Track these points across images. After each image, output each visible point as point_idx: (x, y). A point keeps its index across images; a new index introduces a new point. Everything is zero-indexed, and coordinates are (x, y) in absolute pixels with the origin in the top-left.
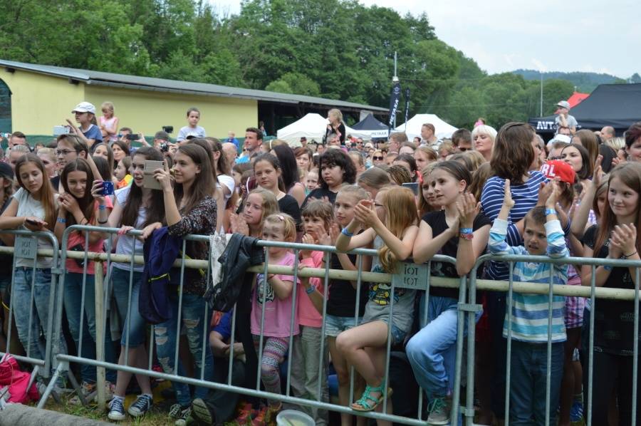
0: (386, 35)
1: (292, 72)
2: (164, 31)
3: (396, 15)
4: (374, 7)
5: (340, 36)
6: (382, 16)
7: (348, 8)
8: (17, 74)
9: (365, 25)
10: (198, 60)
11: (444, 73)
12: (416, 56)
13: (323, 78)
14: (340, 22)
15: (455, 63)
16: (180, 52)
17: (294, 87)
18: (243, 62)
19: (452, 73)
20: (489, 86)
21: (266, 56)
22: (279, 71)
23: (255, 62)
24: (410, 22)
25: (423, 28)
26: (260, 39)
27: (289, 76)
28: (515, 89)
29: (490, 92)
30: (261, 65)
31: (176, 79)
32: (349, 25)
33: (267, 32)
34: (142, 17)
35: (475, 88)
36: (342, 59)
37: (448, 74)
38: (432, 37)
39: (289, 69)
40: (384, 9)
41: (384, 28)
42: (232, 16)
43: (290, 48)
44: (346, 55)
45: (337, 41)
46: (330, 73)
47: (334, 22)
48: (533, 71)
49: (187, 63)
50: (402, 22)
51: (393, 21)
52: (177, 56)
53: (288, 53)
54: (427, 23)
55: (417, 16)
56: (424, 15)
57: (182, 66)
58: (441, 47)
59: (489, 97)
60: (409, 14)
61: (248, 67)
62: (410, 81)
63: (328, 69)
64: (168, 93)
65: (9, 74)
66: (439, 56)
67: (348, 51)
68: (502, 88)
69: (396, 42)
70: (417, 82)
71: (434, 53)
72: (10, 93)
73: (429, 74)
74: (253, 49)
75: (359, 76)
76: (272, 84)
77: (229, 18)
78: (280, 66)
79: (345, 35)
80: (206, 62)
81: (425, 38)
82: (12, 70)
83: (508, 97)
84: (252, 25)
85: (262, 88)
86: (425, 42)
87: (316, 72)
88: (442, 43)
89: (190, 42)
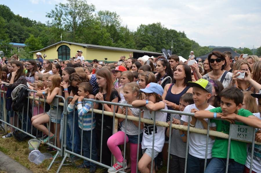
0: (174, 36)
1: (149, 45)
2: (117, 35)
3: (176, 31)
4: (171, 29)
5: (162, 37)
6: (173, 32)
7: (164, 30)
8: (72, 45)
9: (168, 34)
10: (124, 42)
11: (188, 46)
12: (181, 42)
13: (157, 47)
14: (162, 33)
15: (191, 43)
16: (120, 40)
17: (149, 49)
18: (137, 43)
19: (190, 46)
20: (201, 50)
21: (143, 41)
22: (146, 45)
23: (140, 43)
24: (180, 33)
25: (183, 35)
26: (141, 37)
27: (148, 46)
28: (207, 50)
29: (201, 51)
30: (141, 44)
31: (118, 47)
32: (164, 34)
33: (143, 36)
34: (111, 32)
35: (196, 50)
36: (162, 42)
37: (189, 46)
38: (186, 37)
39: (148, 45)
40: (173, 30)
41: (173, 35)
42: (135, 32)
43: (149, 40)
44: (163, 41)
45: (161, 38)
46: (159, 46)
47: (160, 33)
48: (214, 46)
49: (121, 43)
50: (178, 33)
51: (175, 33)
52: (119, 41)
53: (148, 41)
54: (184, 33)
55: (182, 32)
56: (184, 32)
57: (121, 44)
58: (188, 40)
59: (200, 52)
60: (180, 31)
61: (138, 44)
62: (179, 48)
63: (158, 45)
64: (108, 50)
65: (70, 45)
66: (187, 42)
67: (164, 41)
68: (204, 50)
69: (176, 38)
70: (181, 48)
71: (186, 41)
72: (70, 50)
73: (184, 46)
74: (139, 40)
75: (166, 47)
76: (143, 48)
77: (134, 32)
78: (146, 44)
79: (163, 36)
80: (127, 43)
81: (184, 37)
82: (70, 44)
83: (205, 53)
84: (139, 34)
85: (141, 50)
86: (184, 38)
87: (155, 46)
88: (188, 39)
89: (123, 38)
